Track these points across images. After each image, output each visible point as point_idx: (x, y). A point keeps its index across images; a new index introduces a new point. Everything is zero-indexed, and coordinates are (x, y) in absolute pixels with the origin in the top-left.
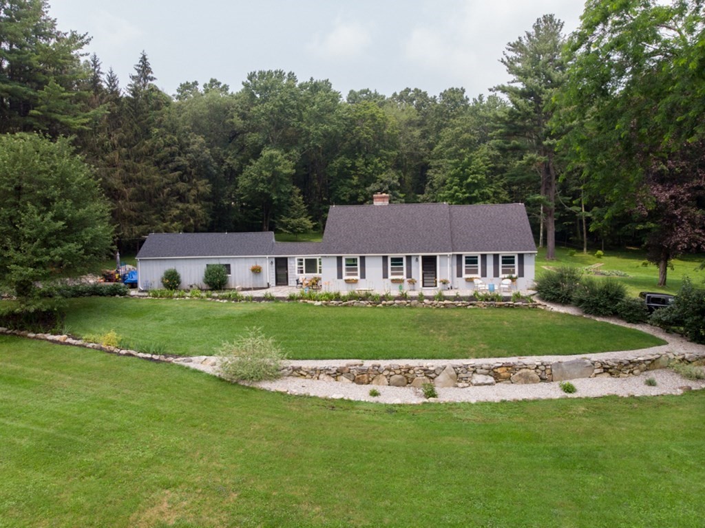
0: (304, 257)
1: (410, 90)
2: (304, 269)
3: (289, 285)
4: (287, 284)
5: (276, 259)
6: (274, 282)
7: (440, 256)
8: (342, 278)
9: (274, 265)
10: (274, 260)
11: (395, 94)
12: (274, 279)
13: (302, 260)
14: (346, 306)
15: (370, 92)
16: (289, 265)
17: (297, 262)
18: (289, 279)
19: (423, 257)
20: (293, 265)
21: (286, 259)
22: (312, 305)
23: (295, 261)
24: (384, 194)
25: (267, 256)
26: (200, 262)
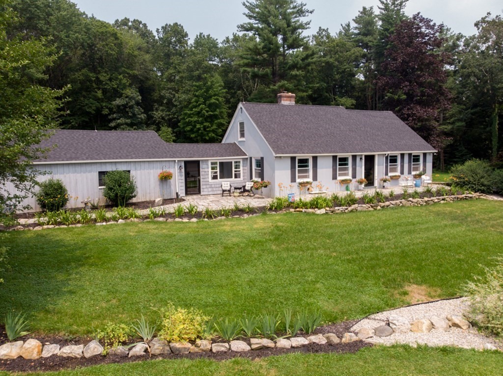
0: (219, 159)
1: (128, 20)
2: (218, 174)
3: (202, 193)
4: (199, 192)
5: (186, 163)
6: (184, 191)
7: (378, 155)
8: (295, 181)
9: (183, 170)
10: (183, 164)
11: (117, 21)
12: (184, 188)
13: (216, 163)
14: (352, 211)
15: (87, 16)
16: (201, 170)
17: (210, 166)
18: (202, 187)
19: (366, 156)
20: (206, 170)
21: (198, 162)
22: (314, 214)
23: (208, 165)
24: (290, 94)
25: (177, 159)
26: (88, 168)
